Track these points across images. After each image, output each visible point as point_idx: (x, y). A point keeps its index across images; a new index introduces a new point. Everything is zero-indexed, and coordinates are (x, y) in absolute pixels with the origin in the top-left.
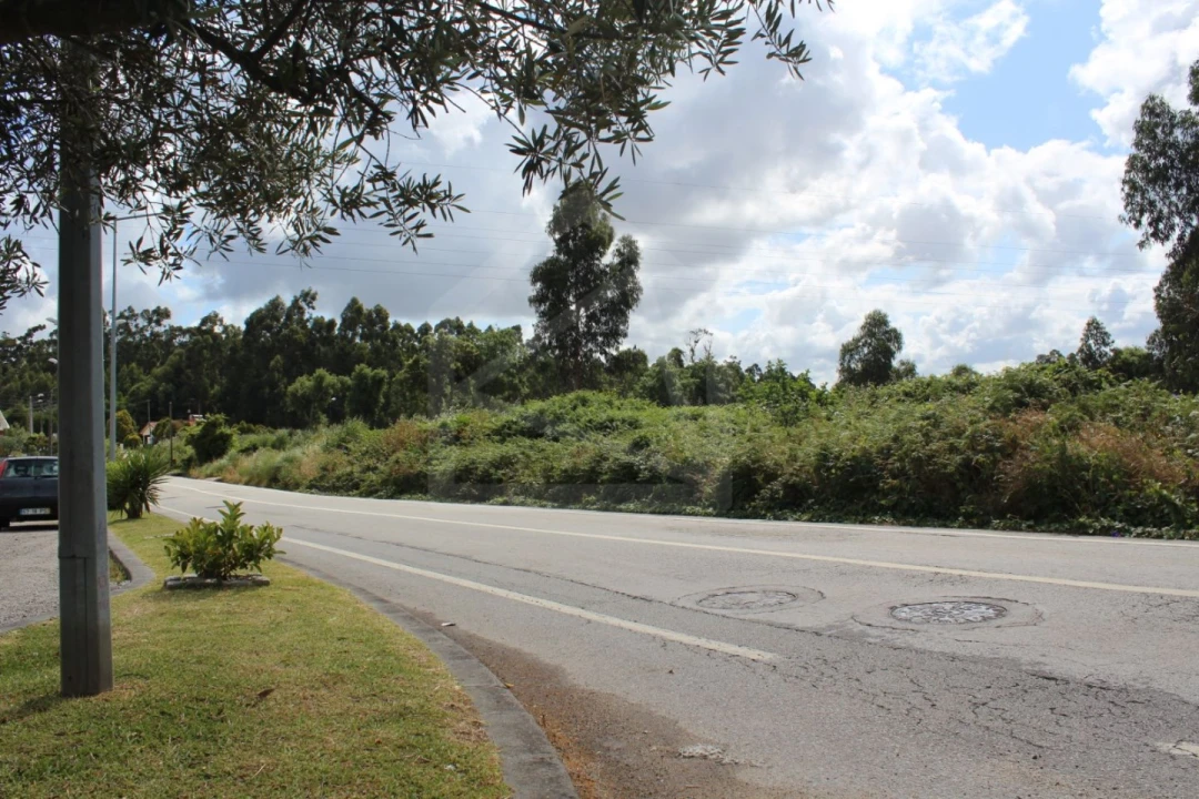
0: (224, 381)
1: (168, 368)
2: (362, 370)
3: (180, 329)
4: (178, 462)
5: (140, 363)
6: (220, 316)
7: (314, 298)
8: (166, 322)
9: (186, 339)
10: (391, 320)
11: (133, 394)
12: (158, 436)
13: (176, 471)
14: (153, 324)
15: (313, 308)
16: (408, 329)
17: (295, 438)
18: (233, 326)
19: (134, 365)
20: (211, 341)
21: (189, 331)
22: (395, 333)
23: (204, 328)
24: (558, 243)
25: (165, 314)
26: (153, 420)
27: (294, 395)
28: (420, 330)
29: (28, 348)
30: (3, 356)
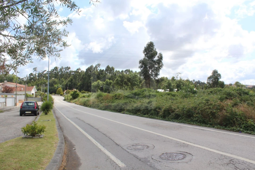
0: (81, 82)
1: (70, 79)
2: (107, 80)
3: (72, 71)
4: (69, 99)
5: (64, 78)
6: (81, 69)
7: (100, 65)
8: (69, 70)
9: (73, 73)
10: (115, 70)
11: (63, 85)
12: (66, 93)
13: (68, 101)
14: (67, 70)
15: (99, 67)
16: (119, 71)
17: (93, 95)
18: (83, 71)
19: (63, 79)
20: (79, 74)
21: (74, 72)
22: (116, 72)
23: (77, 71)
24: (145, 55)
25: (69, 68)
26: (66, 90)
27: (93, 86)
28: (121, 72)
29: (43, 75)
30: (39, 76)
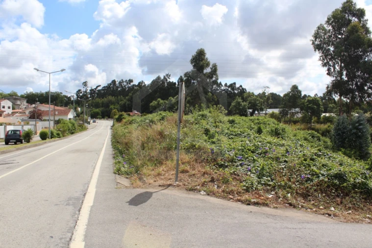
3: (135, 85)
6: (144, 82)
8: (132, 84)
14: (128, 84)
15: (170, 79)
23: (139, 84)
24: (194, 66)
25: (132, 81)
27: (152, 106)
30: (91, 94)
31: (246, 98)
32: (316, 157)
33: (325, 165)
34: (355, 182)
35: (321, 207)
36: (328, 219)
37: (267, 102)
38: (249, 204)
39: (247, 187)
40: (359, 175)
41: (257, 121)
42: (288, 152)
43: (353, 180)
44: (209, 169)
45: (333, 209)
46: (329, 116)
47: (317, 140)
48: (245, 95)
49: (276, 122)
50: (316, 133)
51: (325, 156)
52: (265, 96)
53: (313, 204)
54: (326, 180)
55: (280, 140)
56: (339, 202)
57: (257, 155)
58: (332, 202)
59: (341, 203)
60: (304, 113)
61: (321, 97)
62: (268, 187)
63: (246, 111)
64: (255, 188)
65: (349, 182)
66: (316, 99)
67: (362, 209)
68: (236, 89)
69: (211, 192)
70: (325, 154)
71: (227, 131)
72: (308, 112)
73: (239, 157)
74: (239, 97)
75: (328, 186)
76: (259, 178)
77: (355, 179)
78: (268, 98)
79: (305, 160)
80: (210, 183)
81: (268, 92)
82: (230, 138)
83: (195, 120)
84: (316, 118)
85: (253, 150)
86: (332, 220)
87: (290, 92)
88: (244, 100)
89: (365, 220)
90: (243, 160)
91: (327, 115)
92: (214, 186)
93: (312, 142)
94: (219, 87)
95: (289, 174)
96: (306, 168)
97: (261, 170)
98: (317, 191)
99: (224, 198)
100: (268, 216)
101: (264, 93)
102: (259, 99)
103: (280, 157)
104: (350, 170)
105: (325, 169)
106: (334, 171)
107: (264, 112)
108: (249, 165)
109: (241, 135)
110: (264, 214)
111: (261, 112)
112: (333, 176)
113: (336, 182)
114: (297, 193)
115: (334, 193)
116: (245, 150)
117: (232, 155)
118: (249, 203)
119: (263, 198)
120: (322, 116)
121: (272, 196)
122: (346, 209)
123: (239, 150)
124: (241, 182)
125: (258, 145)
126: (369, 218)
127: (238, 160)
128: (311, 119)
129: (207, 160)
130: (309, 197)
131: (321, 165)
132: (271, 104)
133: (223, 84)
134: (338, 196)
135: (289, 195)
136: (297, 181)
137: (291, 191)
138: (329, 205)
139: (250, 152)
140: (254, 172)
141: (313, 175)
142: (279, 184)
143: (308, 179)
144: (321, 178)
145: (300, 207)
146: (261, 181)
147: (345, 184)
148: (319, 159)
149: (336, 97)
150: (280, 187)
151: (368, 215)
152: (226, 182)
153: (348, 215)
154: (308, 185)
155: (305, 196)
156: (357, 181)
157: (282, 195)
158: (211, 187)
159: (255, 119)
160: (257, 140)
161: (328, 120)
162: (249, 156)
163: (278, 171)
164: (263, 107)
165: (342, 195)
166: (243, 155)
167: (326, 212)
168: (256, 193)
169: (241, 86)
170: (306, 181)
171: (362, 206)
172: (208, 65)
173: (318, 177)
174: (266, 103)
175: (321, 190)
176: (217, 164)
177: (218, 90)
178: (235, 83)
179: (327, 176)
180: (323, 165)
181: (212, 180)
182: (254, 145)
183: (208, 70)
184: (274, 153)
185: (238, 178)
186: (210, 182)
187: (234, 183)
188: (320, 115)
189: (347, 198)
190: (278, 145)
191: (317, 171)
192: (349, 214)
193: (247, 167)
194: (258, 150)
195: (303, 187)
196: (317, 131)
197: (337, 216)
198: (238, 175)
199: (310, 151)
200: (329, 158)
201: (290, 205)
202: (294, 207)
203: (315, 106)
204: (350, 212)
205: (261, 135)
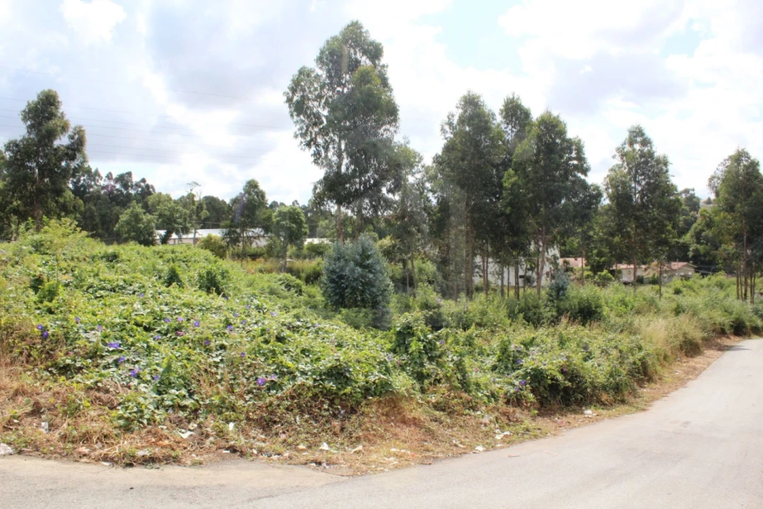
24: (29, 128)
31: (153, 206)
32: (291, 334)
33: (308, 351)
34: (367, 382)
35: (301, 447)
36: (315, 473)
37: (197, 216)
38: (130, 465)
39: (127, 419)
40: (374, 367)
41: (170, 256)
42: (230, 324)
43: (363, 378)
44: (30, 380)
45: (325, 446)
46: (320, 244)
47: (296, 292)
48: (151, 200)
49: (212, 258)
50: (294, 278)
51: (308, 328)
52: (193, 202)
53: (285, 441)
54: (310, 383)
55: (213, 299)
56: (338, 429)
57: (157, 336)
58: (323, 430)
59: (342, 429)
60: (271, 238)
61: (304, 208)
62: (181, 414)
63: (151, 234)
64: (148, 420)
65: (356, 382)
66: (295, 210)
67: (382, 437)
68: (132, 187)
69: (27, 444)
70: (309, 325)
71: (91, 280)
72: (279, 236)
73: (111, 345)
74: (137, 203)
75: (315, 397)
76: (160, 393)
77: (366, 376)
78: (200, 207)
79: (267, 342)
80: (29, 419)
81: (200, 194)
82: (96, 298)
83: (15, 255)
84: (294, 248)
85: (150, 323)
86: (324, 474)
87: (243, 195)
88: (148, 209)
89: (389, 462)
90: (121, 351)
91: (316, 241)
92: (39, 425)
93: (285, 298)
94: (94, 180)
95: (230, 376)
96: (267, 359)
97: (164, 372)
98: (292, 410)
99: (65, 455)
100: (176, 492)
101: (191, 196)
102: (181, 208)
103: (210, 336)
104: (357, 357)
105: (308, 360)
106: (326, 363)
107: (191, 236)
108: (137, 362)
109: (124, 288)
110: (166, 488)
111: (184, 236)
112: (325, 374)
113: (330, 385)
114: (248, 419)
115: (328, 410)
116: (128, 327)
117: (94, 340)
118: (130, 461)
119: (166, 442)
120: (306, 243)
121: (189, 433)
122: (352, 443)
123: (113, 326)
124: (112, 408)
125: (162, 311)
126: (396, 455)
127: (108, 351)
128: (285, 249)
129: (29, 355)
130: (276, 426)
131: (298, 351)
132: (207, 219)
133: (103, 174)
134: (335, 416)
135: (231, 426)
136: (250, 392)
137: (233, 415)
138: (318, 439)
139: (140, 329)
140: (149, 378)
141: (282, 374)
142: (207, 402)
143: (273, 385)
144: (300, 380)
145: (255, 452)
146: (163, 400)
147: (348, 390)
148: (296, 336)
149: (332, 207)
150: (210, 408)
151: (393, 450)
152: (74, 411)
153: (357, 456)
154: (272, 399)
155: (266, 424)
156: (372, 379)
157: (213, 428)
158: (29, 430)
159: (166, 252)
160: (160, 301)
161: (317, 251)
162: (139, 340)
163: (206, 371)
164: (188, 225)
165: (342, 412)
166: (122, 338)
167: (311, 457)
168: (149, 432)
169: (143, 181)
170: (269, 389)
171: (381, 430)
172: (64, 128)
173: (294, 378)
174: (194, 217)
175: (299, 406)
176: (55, 365)
177: (92, 187)
178: (129, 174)
179: (311, 376)
180: (303, 351)
181: (36, 411)
182: (153, 312)
183: (62, 141)
184: (198, 330)
185: (104, 397)
186: (28, 415)
187: (92, 413)
188: (302, 242)
189: (354, 417)
190: (207, 309)
191: (290, 364)
192: (358, 452)
193: (131, 367)
194: (159, 325)
195: (260, 403)
196: (296, 273)
197: (334, 464)
198: (107, 391)
199: (276, 319)
200: (317, 332)
201: (233, 450)
202: (242, 454)
203: (294, 226)
204: (360, 447)
205: (170, 288)
